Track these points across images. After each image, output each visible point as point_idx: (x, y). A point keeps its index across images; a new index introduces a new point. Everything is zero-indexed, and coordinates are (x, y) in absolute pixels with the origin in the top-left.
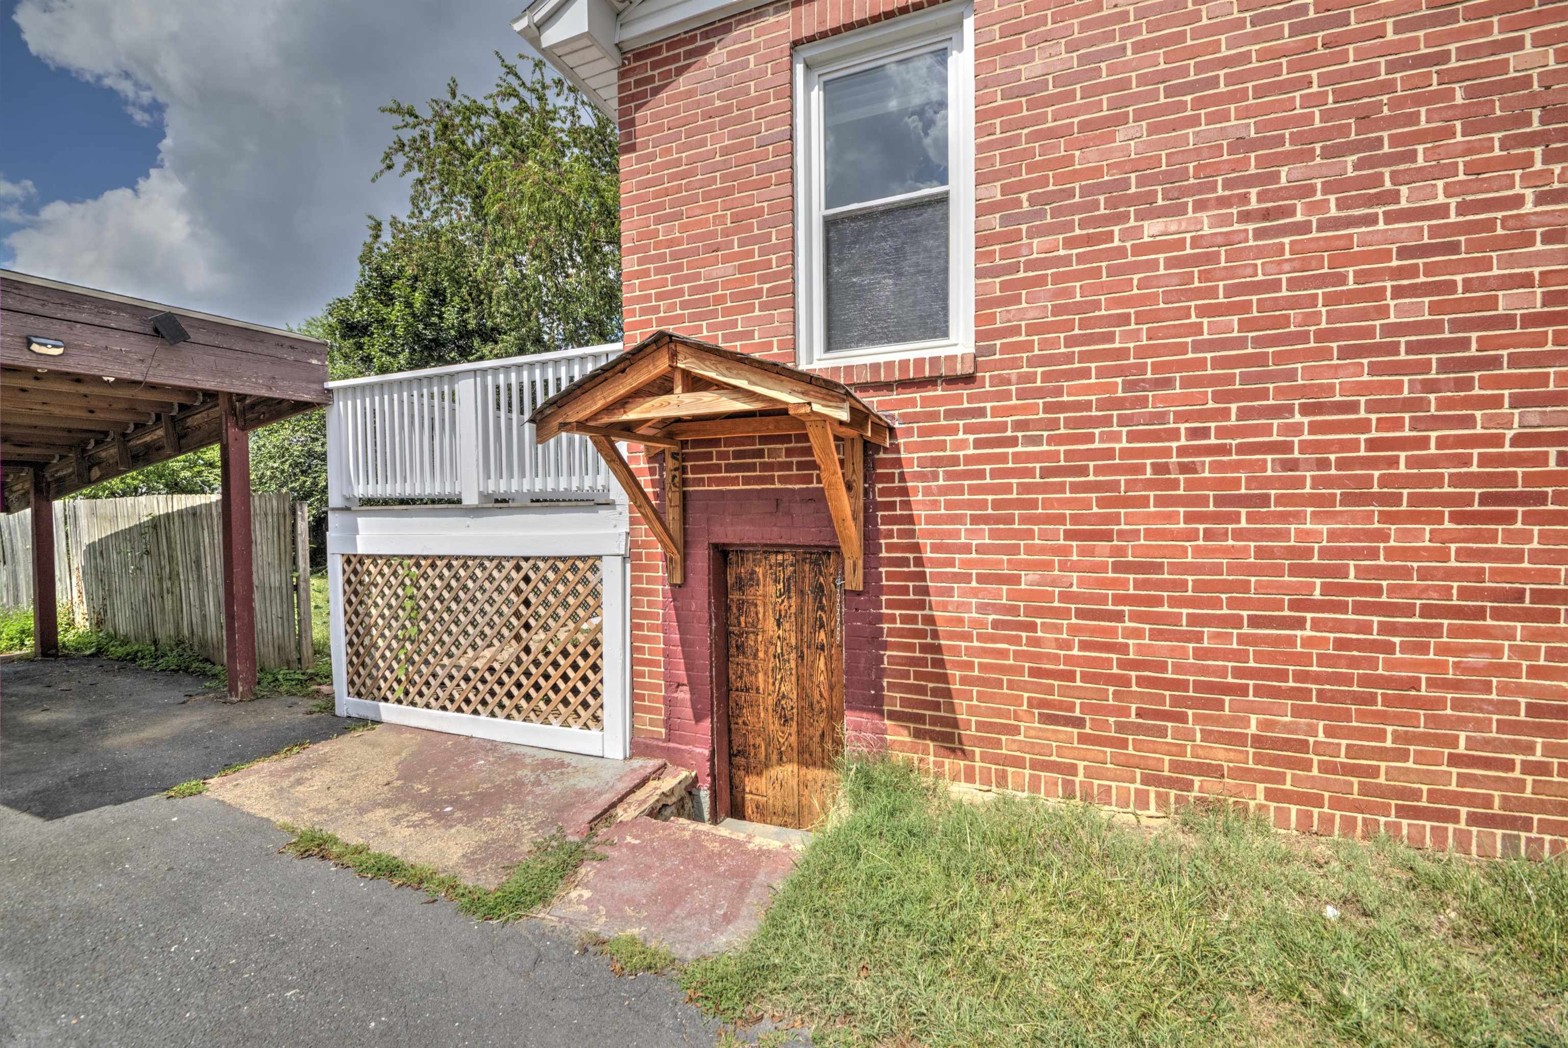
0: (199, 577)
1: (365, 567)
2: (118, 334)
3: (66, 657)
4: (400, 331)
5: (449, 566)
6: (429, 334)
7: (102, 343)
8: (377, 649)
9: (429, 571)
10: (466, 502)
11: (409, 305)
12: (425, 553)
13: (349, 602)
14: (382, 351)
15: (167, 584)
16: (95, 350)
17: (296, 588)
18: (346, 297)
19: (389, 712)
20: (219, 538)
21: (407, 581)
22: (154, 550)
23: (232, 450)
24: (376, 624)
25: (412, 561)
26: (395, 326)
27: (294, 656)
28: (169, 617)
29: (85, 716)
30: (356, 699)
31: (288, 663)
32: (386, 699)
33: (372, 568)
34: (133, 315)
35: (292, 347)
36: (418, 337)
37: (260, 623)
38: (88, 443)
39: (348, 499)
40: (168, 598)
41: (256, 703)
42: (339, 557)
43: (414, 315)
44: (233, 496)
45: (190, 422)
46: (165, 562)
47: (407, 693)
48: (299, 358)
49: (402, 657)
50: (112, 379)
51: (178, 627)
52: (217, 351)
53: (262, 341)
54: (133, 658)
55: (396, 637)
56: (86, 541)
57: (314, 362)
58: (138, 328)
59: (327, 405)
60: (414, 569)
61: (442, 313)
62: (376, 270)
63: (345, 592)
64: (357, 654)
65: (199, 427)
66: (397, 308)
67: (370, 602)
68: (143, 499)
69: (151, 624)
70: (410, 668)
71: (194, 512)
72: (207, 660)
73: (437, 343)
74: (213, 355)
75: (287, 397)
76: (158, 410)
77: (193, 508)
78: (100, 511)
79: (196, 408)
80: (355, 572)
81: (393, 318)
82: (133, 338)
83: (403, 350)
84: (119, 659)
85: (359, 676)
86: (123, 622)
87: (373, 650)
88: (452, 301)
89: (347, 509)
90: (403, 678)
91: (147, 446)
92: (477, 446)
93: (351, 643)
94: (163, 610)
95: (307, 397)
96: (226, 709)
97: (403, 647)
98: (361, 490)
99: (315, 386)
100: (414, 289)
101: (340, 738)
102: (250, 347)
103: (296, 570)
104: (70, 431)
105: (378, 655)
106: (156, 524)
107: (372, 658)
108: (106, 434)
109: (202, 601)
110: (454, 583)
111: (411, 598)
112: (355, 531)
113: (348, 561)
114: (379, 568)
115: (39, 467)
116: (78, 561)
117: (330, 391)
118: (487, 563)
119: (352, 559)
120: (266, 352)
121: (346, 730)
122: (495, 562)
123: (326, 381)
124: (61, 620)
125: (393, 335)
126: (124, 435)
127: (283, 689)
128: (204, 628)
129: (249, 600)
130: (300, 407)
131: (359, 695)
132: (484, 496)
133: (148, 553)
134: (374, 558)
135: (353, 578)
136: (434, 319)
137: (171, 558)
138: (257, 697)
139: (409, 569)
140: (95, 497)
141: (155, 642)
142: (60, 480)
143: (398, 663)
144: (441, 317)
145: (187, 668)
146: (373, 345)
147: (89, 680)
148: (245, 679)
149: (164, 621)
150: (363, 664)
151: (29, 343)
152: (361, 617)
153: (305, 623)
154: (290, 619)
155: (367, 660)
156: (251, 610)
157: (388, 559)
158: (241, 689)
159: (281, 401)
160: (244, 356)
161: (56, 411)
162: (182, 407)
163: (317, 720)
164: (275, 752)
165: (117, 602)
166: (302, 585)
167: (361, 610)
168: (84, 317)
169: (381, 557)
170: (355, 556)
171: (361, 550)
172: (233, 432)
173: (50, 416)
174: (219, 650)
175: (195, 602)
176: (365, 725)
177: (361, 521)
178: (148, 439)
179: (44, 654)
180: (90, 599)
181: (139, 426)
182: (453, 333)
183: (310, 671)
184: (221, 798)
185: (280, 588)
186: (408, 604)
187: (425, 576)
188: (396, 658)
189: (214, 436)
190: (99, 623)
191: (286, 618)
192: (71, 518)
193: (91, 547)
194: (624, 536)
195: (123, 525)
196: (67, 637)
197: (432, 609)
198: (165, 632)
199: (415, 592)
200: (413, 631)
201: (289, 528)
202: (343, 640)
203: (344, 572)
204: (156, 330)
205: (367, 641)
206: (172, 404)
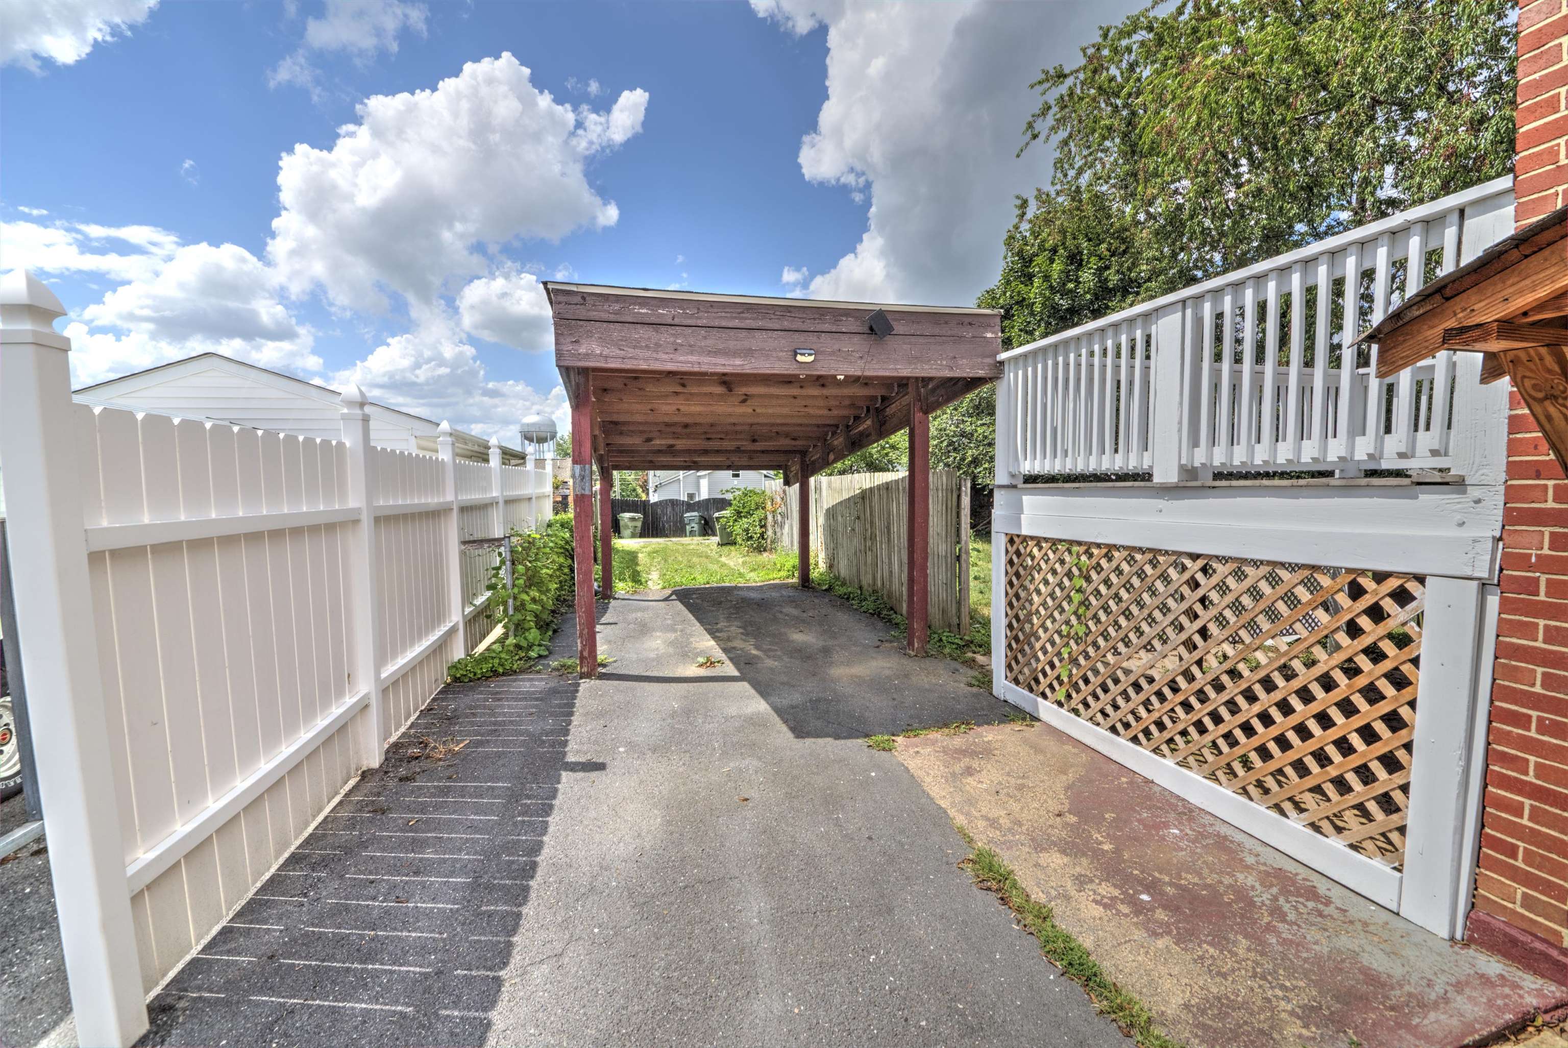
0: (889, 540)
1: (1028, 550)
2: (846, 337)
3: (813, 588)
4: (1037, 308)
5: (1131, 560)
6: (1065, 303)
7: (836, 347)
8: (1038, 638)
9: (1103, 563)
10: (1157, 479)
11: (1047, 278)
12: (1099, 541)
13: (1011, 584)
14: (1021, 330)
15: (869, 543)
16: (833, 353)
17: (958, 558)
18: (993, 287)
19: (1047, 710)
20: (904, 508)
21: (1075, 571)
22: (862, 516)
23: (917, 431)
24: (1037, 611)
25: (1082, 549)
26: (1034, 303)
27: (955, 621)
28: (870, 570)
29: (821, 643)
30: (1013, 686)
31: (950, 626)
32: (1044, 695)
33: (1035, 551)
34: (856, 318)
35: (970, 324)
36: (1055, 309)
37: (931, 588)
38: (827, 435)
39: (1013, 476)
40: (869, 553)
41: (927, 661)
42: (1003, 536)
43: (1051, 287)
44: (916, 474)
45: (889, 411)
46: (868, 526)
47: (1069, 696)
48: (976, 334)
49: (1066, 656)
50: (842, 377)
51: (874, 578)
52: (913, 339)
53: (946, 323)
54: (847, 597)
55: (1059, 632)
56: (825, 507)
57: (989, 335)
58: (860, 330)
59: (998, 378)
60: (1084, 558)
61: (1078, 277)
62: (1018, 254)
63: (1007, 573)
64: (1016, 639)
65: (894, 415)
66: (1035, 285)
67: (1032, 587)
68: (856, 475)
69: (859, 575)
70: (1074, 671)
71: (887, 487)
72: (892, 609)
73: (1072, 311)
74: (910, 343)
75: (965, 375)
76: (868, 403)
77: (887, 483)
78: (833, 485)
79: (893, 398)
80: (1018, 553)
81: (1032, 295)
82: (856, 339)
83: (1039, 326)
84: (840, 597)
85: (1017, 662)
86: (843, 569)
87: (1033, 639)
88: (1088, 262)
89: (1014, 487)
90: (1066, 680)
91: (861, 434)
92: (1181, 403)
93: (1010, 626)
94: (866, 563)
95: (981, 373)
96: (905, 661)
97: (1067, 644)
98: (1028, 467)
99: (989, 361)
100: (1052, 261)
101: (1002, 726)
102: (937, 331)
103: (959, 542)
104: (818, 426)
105: (1038, 646)
106: (865, 496)
107: (1032, 647)
108: (837, 426)
109: (890, 559)
110: (1136, 581)
111: (1079, 591)
112: (1020, 509)
113: (1011, 541)
114: (1043, 551)
115: (803, 453)
116: (821, 520)
117: (1002, 363)
118: (1188, 563)
119: (1016, 539)
120: (949, 333)
121: (1005, 719)
122: (1200, 563)
123: (998, 353)
124: (812, 561)
125: (1032, 314)
126: (848, 426)
127: (947, 651)
128: (891, 582)
129: (924, 568)
130: (974, 383)
131: (1016, 681)
132: (1189, 473)
133: (858, 518)
134: (1038, 541)
135: (1015, 560)
136: (1071, 286)
137: (872, 523)
138: (927, 655)
139: (1078, 556)
140: (831, 475)
141: (861, 588)
142: (813, 462)
143: (1061, 661)
144: (1078, 282)
145: (880, 613)
146: (1013, 327)
147: (824, 612)
148: (919, 638)
149: (866, 572)
150: (1022, 651)
151: (796, 354)
152: (1022, 601)
153: (964, 590)
154: (953, 587)
155: (1026, 648)
156: (926, 576)
157: (1054, 542)
158: (916, 645)
159: (959, 379)
160: (932, 340)
161: (811, 411)
162: (884, 399)
163: (975, 696)
164: (946, 725)
165: (841, 553)
166: (964, 556)
167: (1023, 594)
168: (827, 327)
169: (1046, 540)
170: (1018, 536)
171: (1025, 532)
172: (919, 416)
173: (809, 416)
174: (900, 602)
175: (886, 560)
176: (1024, 719)
177: (1025, 499)
178: (861, 428)
179: (803, 586)
180: (827, 549)
181: (857, 418)
182: (1088, 296)
183: (967, 638)
184: (905, 763)
185: (946, 557)
186: (1077, 598)
187: (1098, 568)
188: (1059, 654)
189: (905, 421)
190: (831, 567)
191: (949, 585)
192: (818, 489)
193: (828, 510)
194: (1489, 545)
195: (846, 496)
196: (814, 574)
197: (1106, 609)
198: (866, 580)
199: (1085, 585)
200: (1081, 631)
201: (955, 504)
202: (1004, 622)
203: (1007, 551)
204: (871, 329)
205: (1027, 627)
206: (876, 397)
